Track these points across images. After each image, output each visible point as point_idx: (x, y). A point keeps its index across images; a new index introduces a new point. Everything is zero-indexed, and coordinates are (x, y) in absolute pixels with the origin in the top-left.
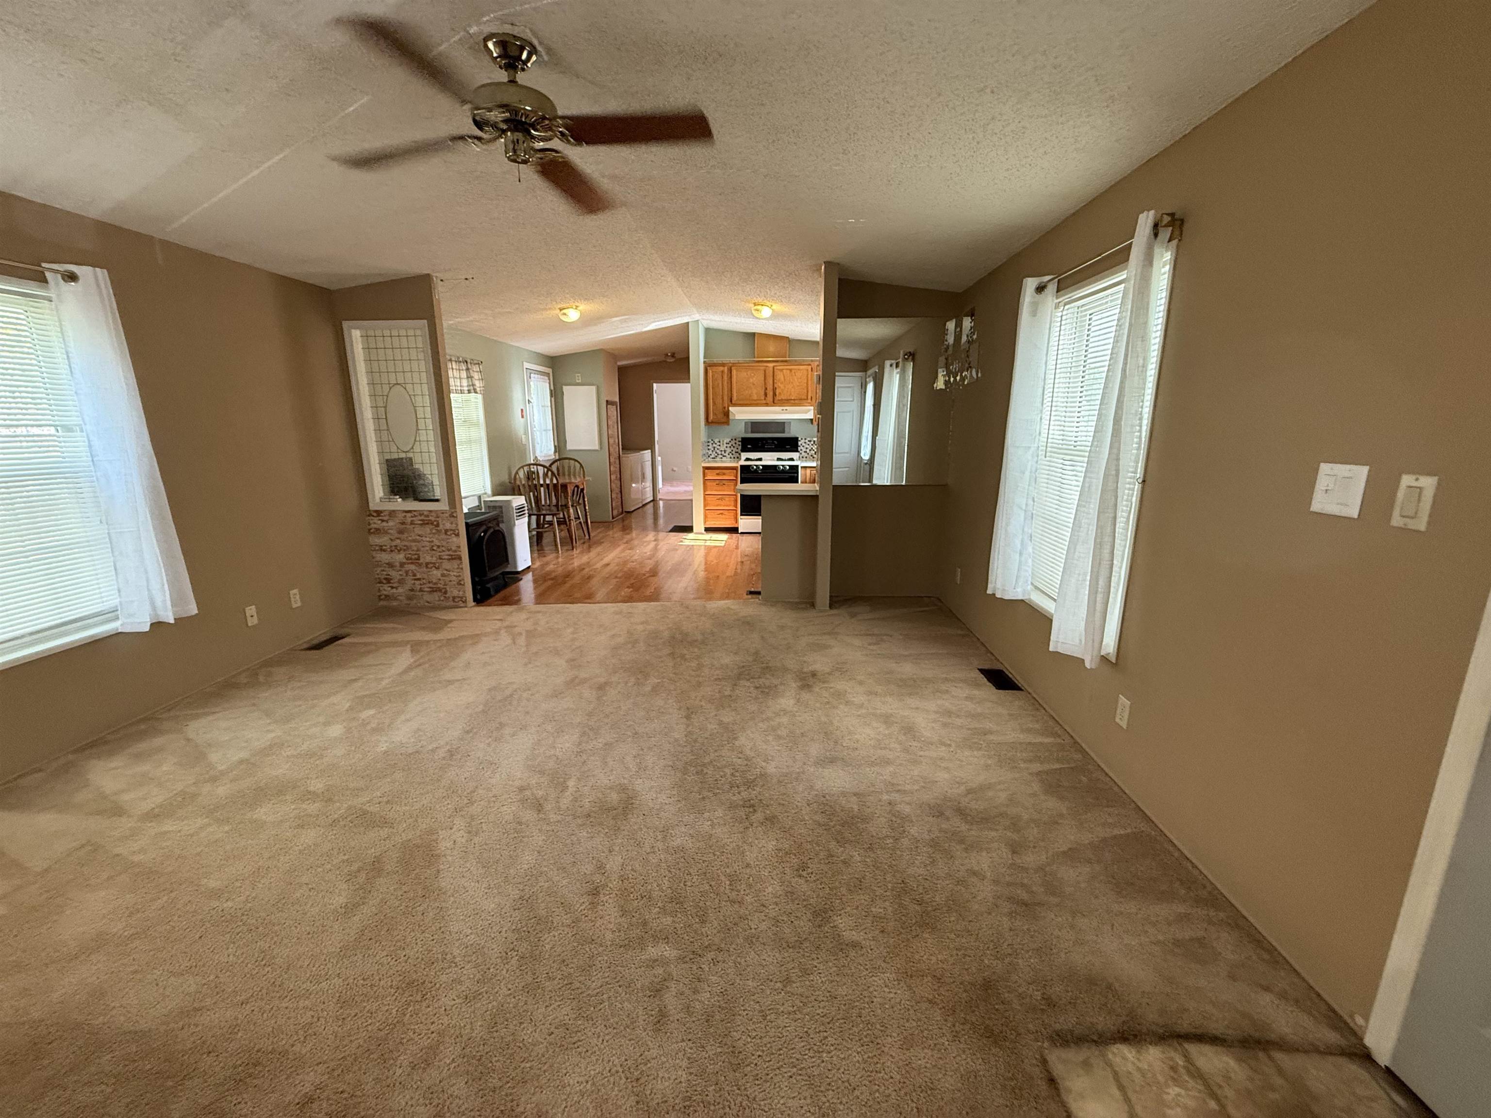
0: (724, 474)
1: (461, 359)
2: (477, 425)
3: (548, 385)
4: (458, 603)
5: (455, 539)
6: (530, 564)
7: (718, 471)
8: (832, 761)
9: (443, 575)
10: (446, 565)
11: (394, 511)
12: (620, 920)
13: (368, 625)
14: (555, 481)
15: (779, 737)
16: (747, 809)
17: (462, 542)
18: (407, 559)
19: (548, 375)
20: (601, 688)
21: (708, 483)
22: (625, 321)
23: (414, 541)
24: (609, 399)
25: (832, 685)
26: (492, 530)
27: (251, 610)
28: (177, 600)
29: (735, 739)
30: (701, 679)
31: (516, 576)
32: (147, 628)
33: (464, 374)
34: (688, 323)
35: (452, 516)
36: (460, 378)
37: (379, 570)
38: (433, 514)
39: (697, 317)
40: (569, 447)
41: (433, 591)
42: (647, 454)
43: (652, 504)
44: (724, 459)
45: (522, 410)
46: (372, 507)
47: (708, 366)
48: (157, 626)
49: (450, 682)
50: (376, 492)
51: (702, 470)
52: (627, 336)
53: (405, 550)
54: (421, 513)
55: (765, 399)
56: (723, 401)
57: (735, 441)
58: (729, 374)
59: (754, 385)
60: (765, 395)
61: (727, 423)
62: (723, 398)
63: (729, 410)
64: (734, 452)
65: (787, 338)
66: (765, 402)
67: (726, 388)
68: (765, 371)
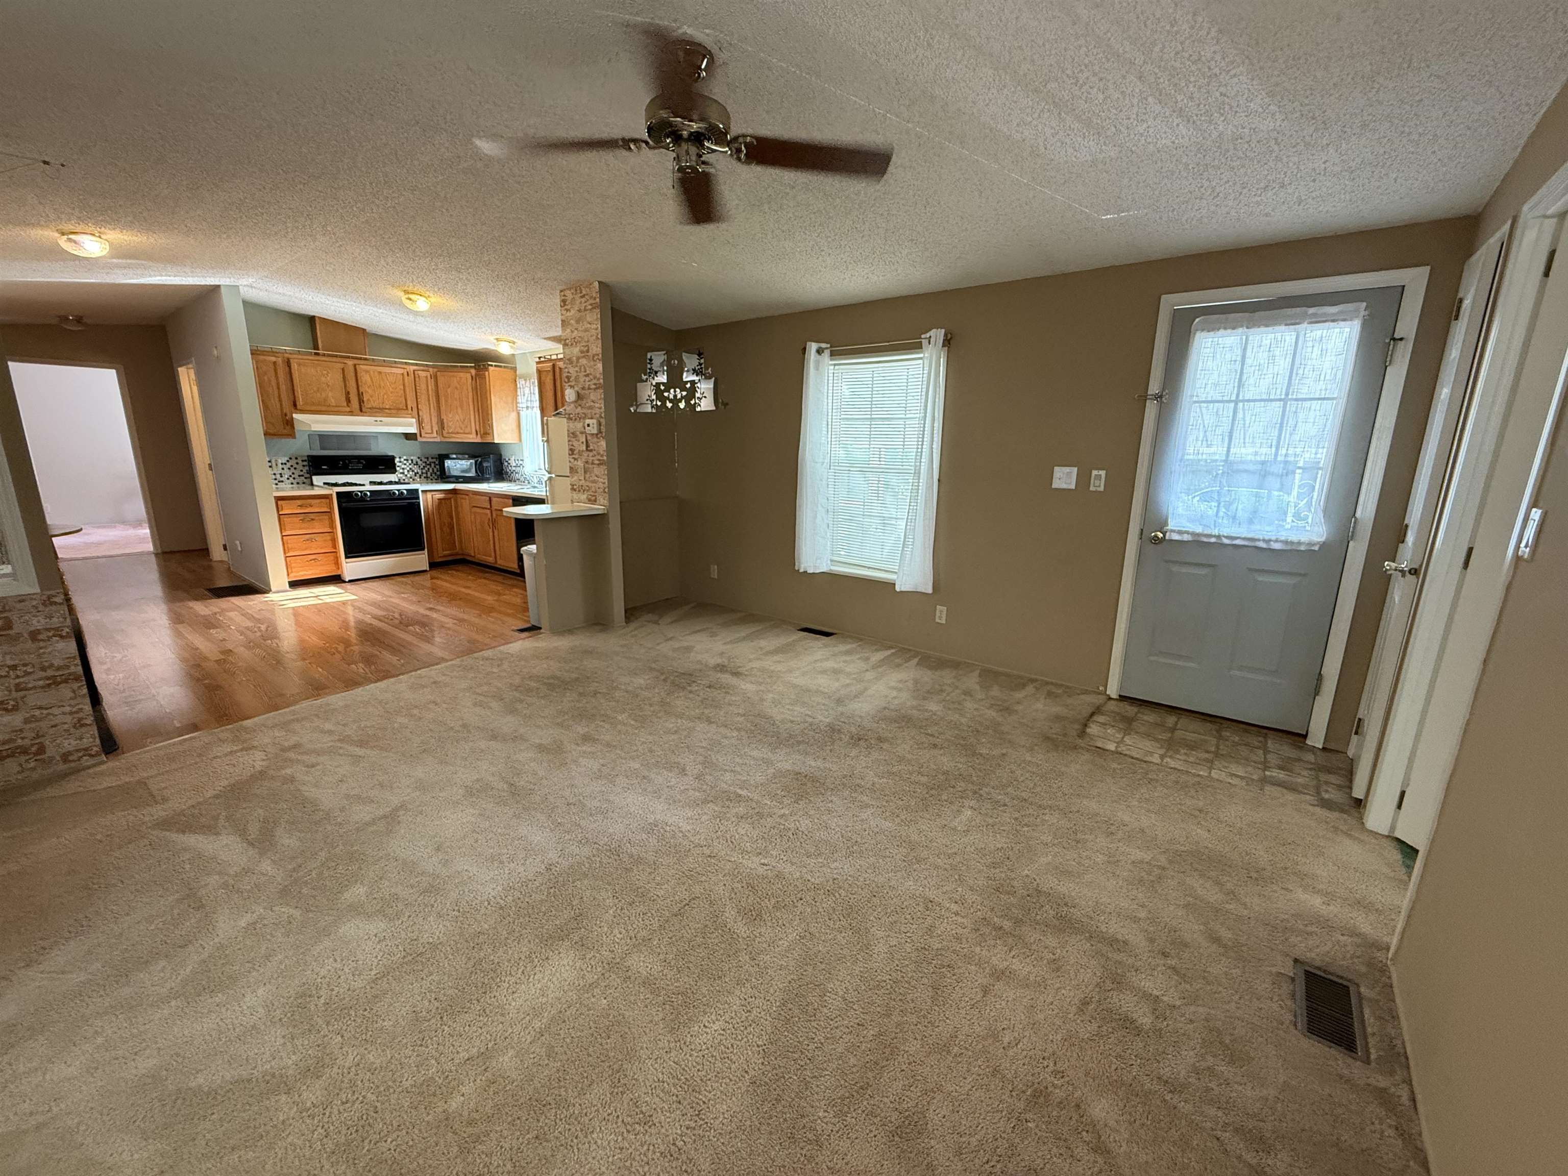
0: (312, 505)
4: (79, 761)
7: (299, 502)
21: (286, 519)
34: (218, 286)
35: (50, 603)
51: (273, 501)
55: (348, 406)
56: (281, 405)
57: (296, 461)
58: (287, 368)
59: (328, 386)
60: (348, 401)
61: (292, 435)
62: (280, 401)
63: (292, 418)
64: (296, 476)
65: (364, 330)
66: (348, 409)
67: (283, 387)
68: (343, 369)
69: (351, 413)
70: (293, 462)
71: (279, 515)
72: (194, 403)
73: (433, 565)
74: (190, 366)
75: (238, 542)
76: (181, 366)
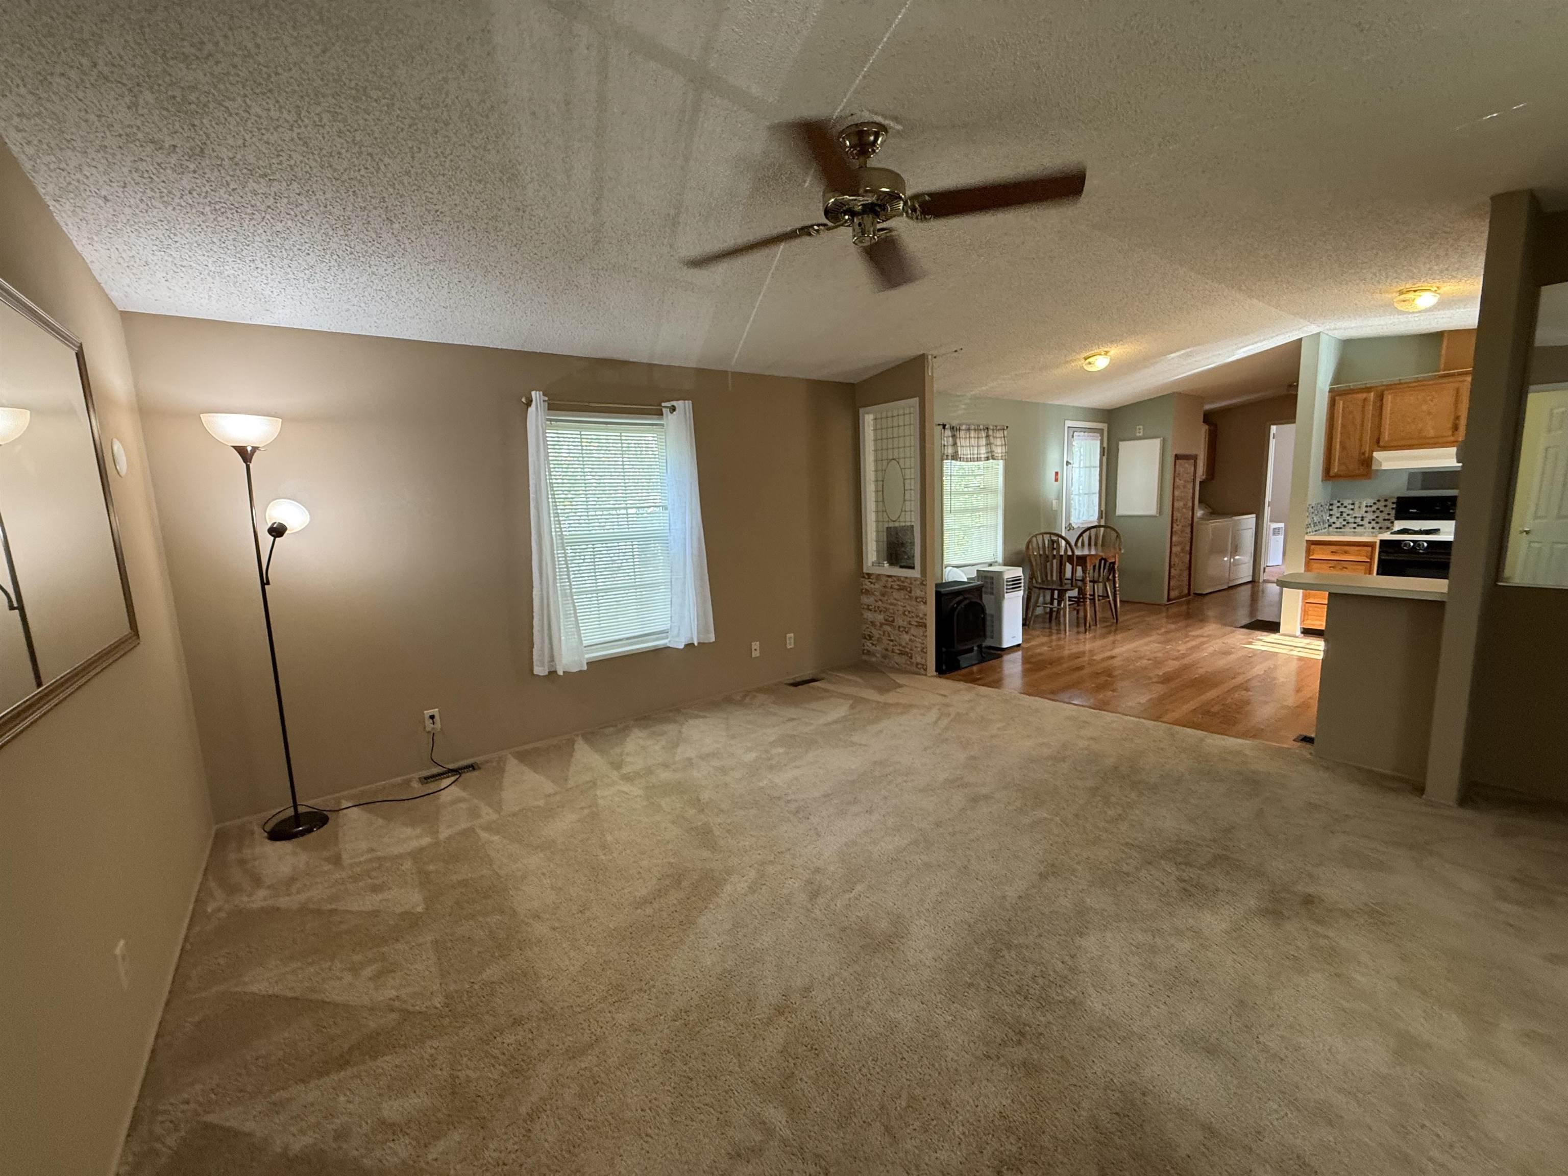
0: (1346, 552)
1: (981, 427)
2: (994, 491)
3: (1099, 442)
4: (919, 670)
5: (923, 607)
6: (1020, 642)
7: (1334, 548)
8: (1212, 1051)
9: (910, 640)
10: (913, 631)
11: (879, 575)
12: (775, 1055)
13: (840, 675)
14: (1070, 553)
15: (1151, 966)
16: (1011, 1034)
17: (930, 610)
18: (886, 620)
19: (1101, 431)
20: (975, 800)
21: (1314, 565)
22: (1188, 355)
23: (892, 604)
24: (1181, 452)
25: (1331, 934)
26: (966, 602)
27: (756, 645)
28: (702, 630)
29: (1081, 935)
30: (1104, 836)
31: (998, 652)
32: (681, 646)
33: (983, 442)
34: (1301, 339)
35: (922, 584)
36: (978, 446)
37: (864, 627)
38: (908, 581)
39: (1313, 329)
40: (1121, 510)
41: (902, 653)
42: (1249, 521)
43: (1249, 586)
44: (1359, 529)
45: (1057, 473)
46: (865, 571)
47: (1335, 395)
48: (690, 646)
49: (853, 744)
50: (869, 556)
51: (1305, 544)
52: (1203, 371)
53: (885, 612)
54: (898, 578)
55: (1453, 434)
56: (1361, 444)
57: (1385, 503)
58: (1379, 403)
61: (1371, 475)
63: (1372, 457)
66: (1451, 439)
67: (1368, 424)
69: (1454, 444)
70: (1382, 504)
71: (1308, 559)
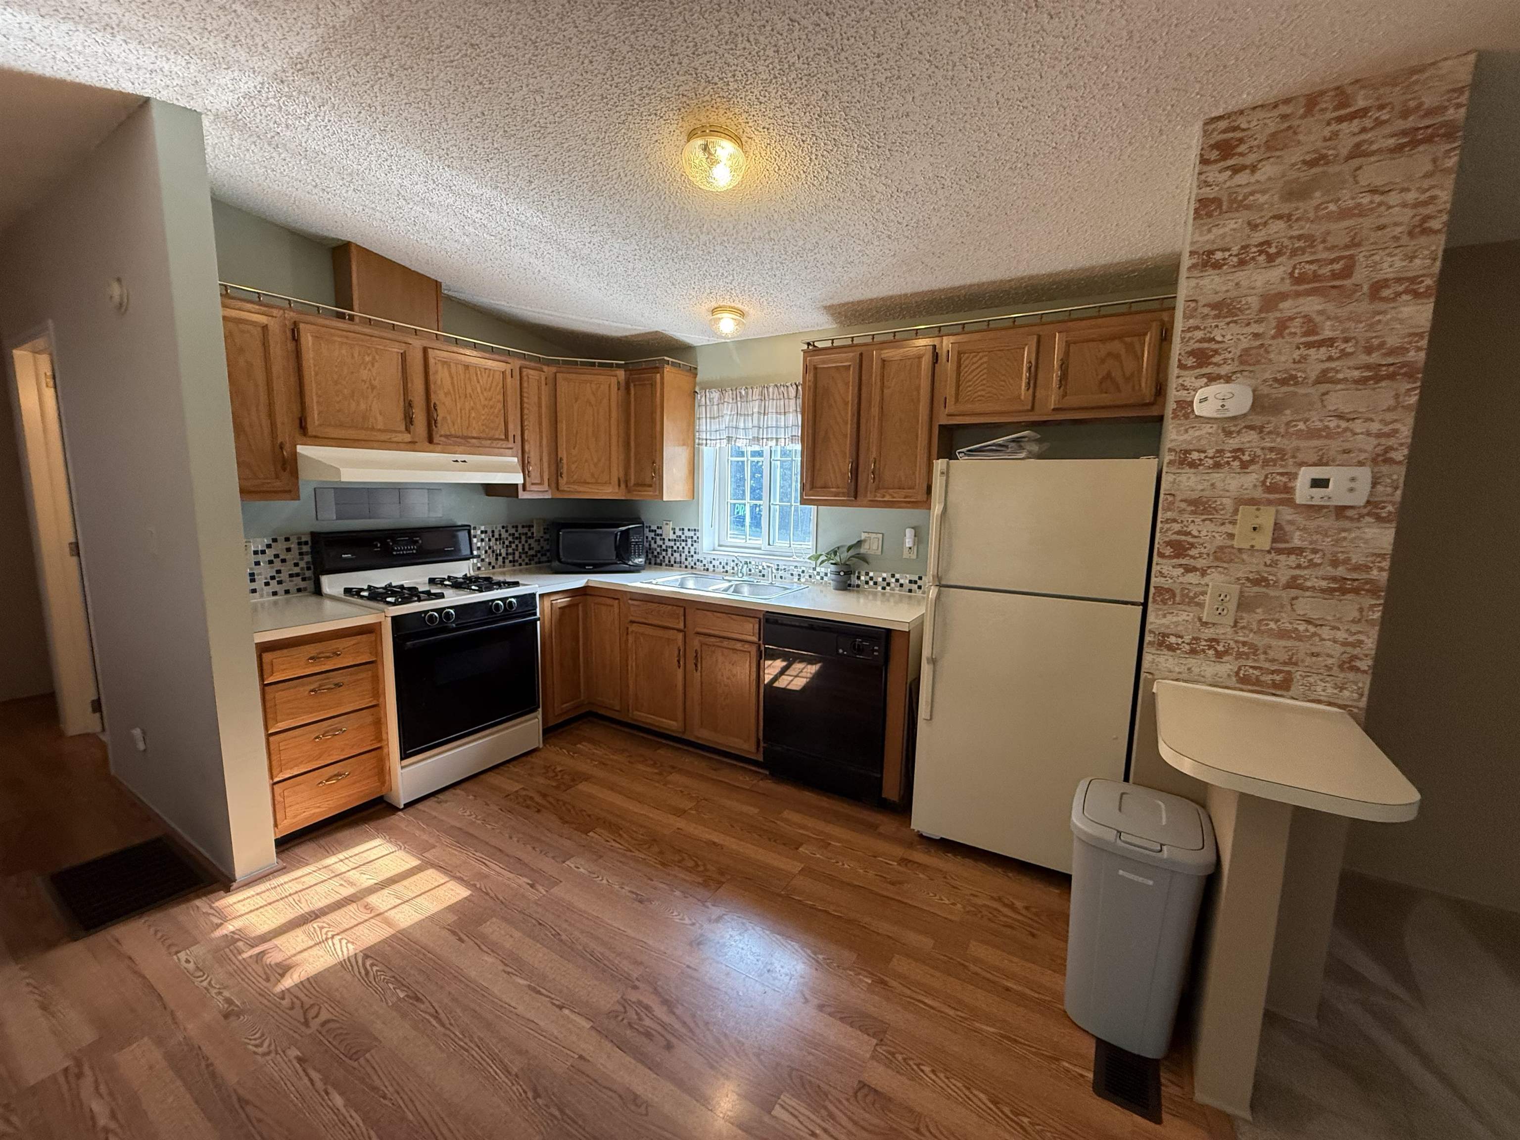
0: (336, 654)
7: (311, 650)
21: (278, 694)
51: (252, 655)
55: (408, 430)
56: (273, 425)
57: (287, 545)
58: (291, 346)
59: (373, 388)
60: (409, 420)
61: (292, 492)
62: (271, 415)
63: (295, 455)
64: (284, 576)
65: (437, 285)
66: (407, 437)
67: (280, 386)
68: (403, 356)
69: (412, 446)
70: (281, 546)
71: (264, 686)
72: (45, 430)
73: (549, 732)
74: (40, 343)
75: (137, 732)
76: (17, 346)
